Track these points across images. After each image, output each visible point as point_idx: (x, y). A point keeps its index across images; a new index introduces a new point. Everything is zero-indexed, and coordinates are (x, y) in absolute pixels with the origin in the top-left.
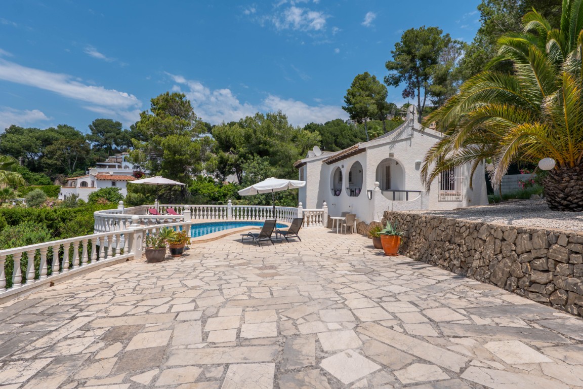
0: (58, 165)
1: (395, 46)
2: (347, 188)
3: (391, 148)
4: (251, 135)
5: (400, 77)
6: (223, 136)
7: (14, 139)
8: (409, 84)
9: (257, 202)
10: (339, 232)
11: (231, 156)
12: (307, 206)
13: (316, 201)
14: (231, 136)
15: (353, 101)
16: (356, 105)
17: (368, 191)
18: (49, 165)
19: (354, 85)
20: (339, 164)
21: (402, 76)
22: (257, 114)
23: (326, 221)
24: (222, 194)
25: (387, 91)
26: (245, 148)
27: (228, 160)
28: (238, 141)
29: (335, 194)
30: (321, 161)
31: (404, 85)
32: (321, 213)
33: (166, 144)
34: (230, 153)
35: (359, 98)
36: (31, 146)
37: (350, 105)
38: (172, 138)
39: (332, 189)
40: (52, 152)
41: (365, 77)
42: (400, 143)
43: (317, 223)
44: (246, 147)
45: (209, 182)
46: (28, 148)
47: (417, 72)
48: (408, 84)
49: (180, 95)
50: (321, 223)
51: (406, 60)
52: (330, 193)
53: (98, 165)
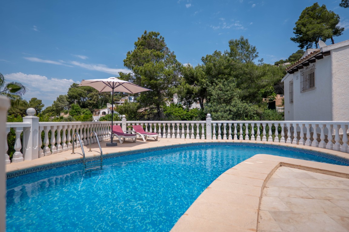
0: (95, 104)
4: (212, 68)
6: (188, 73)
7: (74, 90)
14: (194, 73)
18: (90, 103)
24: (189, 116)
27: (193, 91)
28: (200, 76)
33: (143, 71)
36: (82, 94)
38: (148, 66)
40: (92, 97)
44: (208, 78)
45: (179, 107)
46: (80, 95)
49: (155, 33)
53: (115, 103)
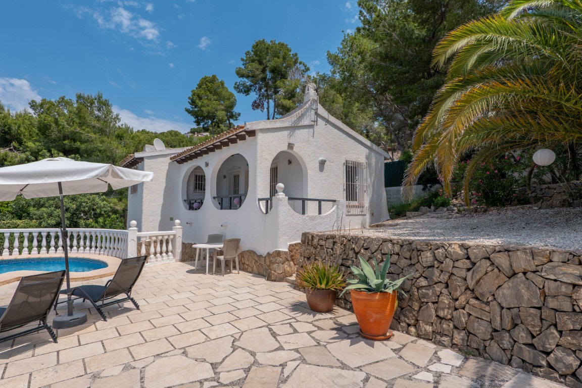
1: (246, 54)
2: (214, 198)
3: (290, 136)
5: (251, 86)
8: (260, 96)
9: (54, 222)
10: (211, 271)
11: (10, 154)
12: (143, 227)
13: (159, 218)
15: (200, 103)
16: (203, 109)
17: (260, 200)
19: (200, 86)
20: (199, 162)
21: (253, 85)
22: (63, 98)
23: (179, 250)
25: (236, 100)
26: (37, 144)
29: (191, 208)
30: (169, 158)
31: (253, 96)
32: (172, 237)
34: (10, 150)
35: (205, 102)
37: (196, 107)
39: (185, 201)
41: (213, 79)
42: (302, 131)
43: (164, 254)
47: (267, 86)
48: (257, 96)
50: (170, 254)
51: (257, 69)
52: (182, 207)
